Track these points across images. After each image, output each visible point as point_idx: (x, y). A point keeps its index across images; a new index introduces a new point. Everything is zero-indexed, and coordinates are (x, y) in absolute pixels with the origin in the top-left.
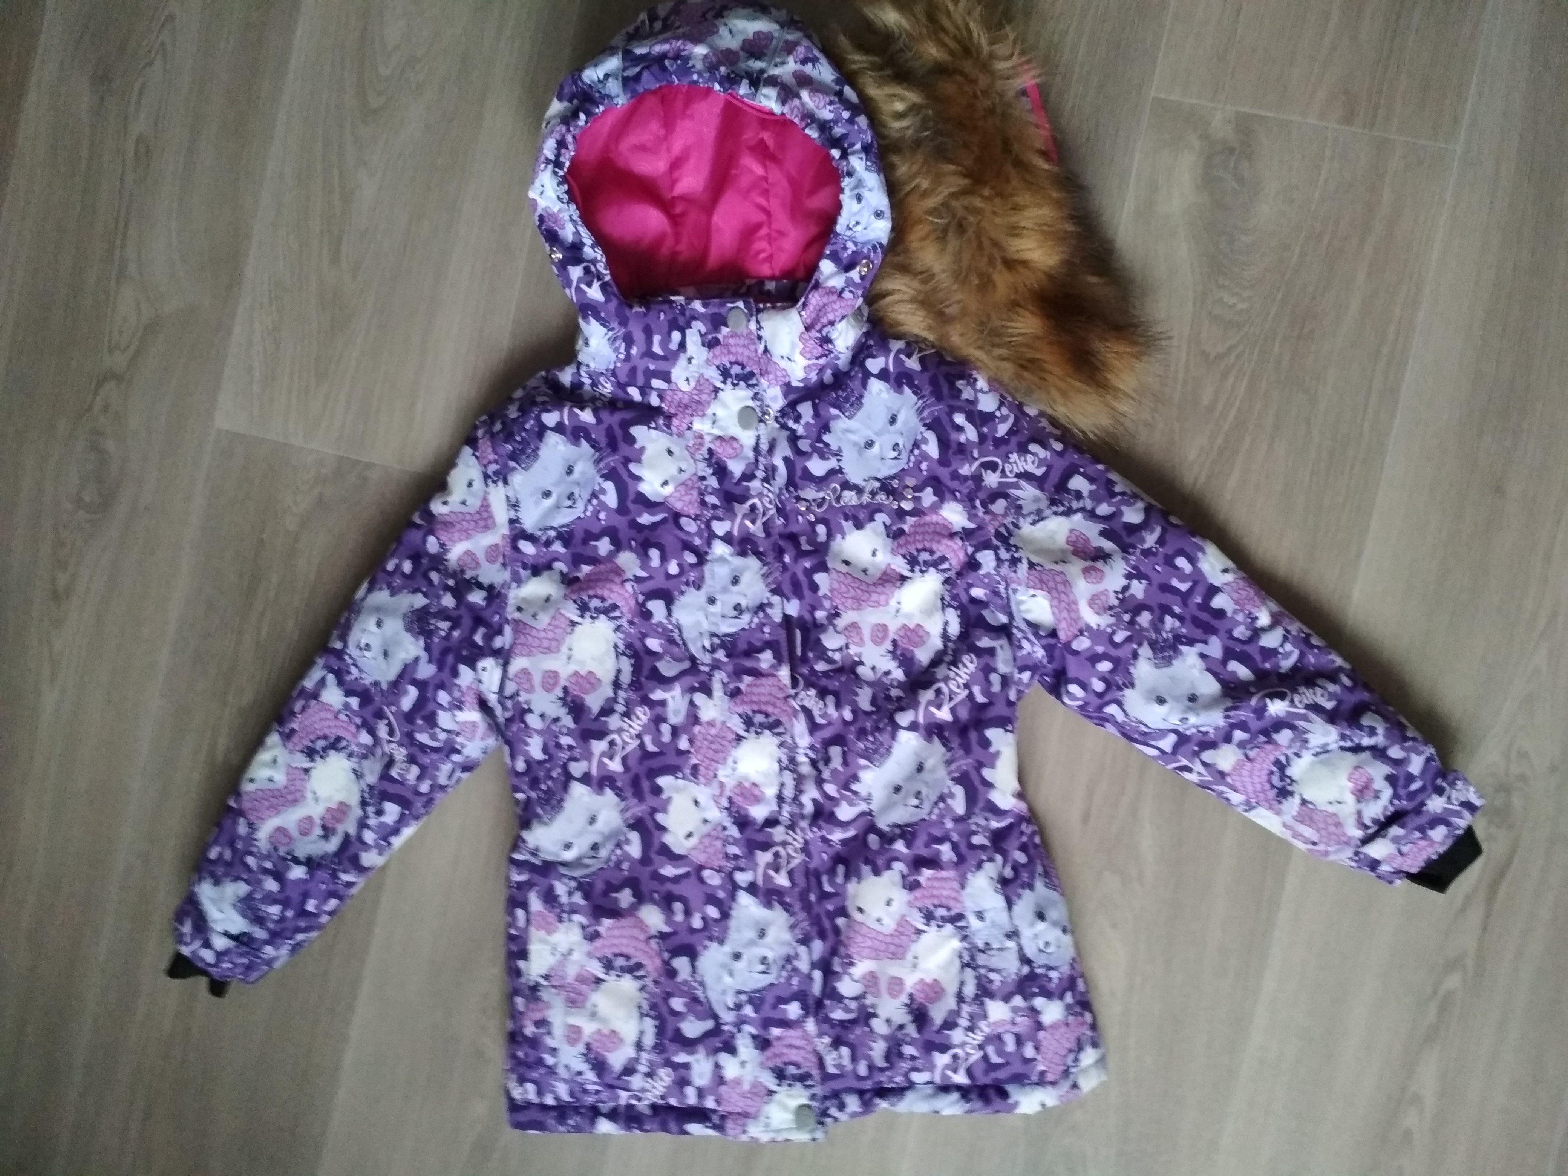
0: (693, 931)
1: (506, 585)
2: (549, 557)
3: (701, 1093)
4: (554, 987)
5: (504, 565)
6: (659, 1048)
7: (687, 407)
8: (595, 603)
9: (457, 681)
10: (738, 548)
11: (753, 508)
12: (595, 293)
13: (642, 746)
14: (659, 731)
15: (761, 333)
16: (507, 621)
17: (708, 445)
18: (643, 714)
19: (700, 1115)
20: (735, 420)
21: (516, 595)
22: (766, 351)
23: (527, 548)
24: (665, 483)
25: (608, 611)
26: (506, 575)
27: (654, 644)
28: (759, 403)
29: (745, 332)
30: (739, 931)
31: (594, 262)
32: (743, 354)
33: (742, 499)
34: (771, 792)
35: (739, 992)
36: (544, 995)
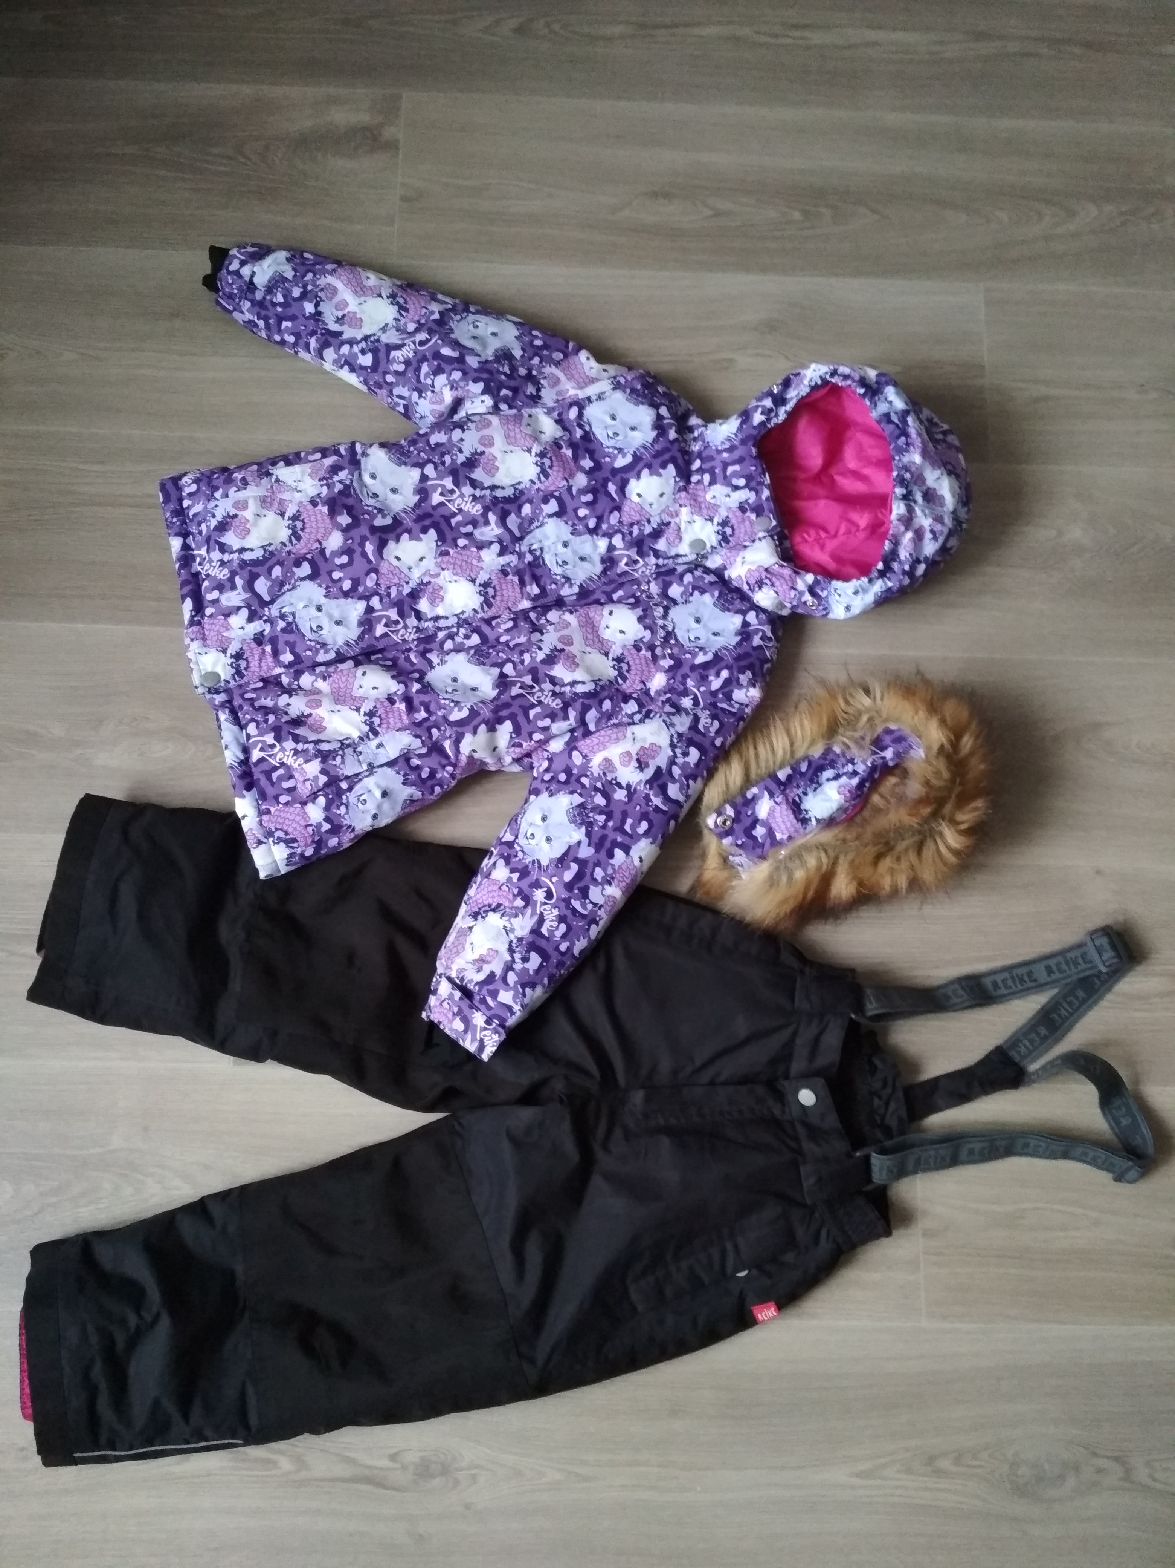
0: (330, 573)
1: (544, 406)
2: (570, 428)
3: (216, 602)
4: (272, 487)
5: (557, 401)
6: (243, 564)
7: (695, 500)
8: (547, 462)
9: (471, 383)
10: (605, 557)
11: (636, 562)
12: (758, 418)
13: (454, 515)
14: (467, 524)
15: (757, 541)
16: (519, 410)
17: (672, 521)
18: (476, 510)
19: (199, 607)
20: (693, 537)
21: (539, 412)
22: (745, 547)
23: (573, 413)
24: (639, 495)
25: (544, 473)
26: (551, 404)
27: (527, 509)
28: (710, 551)
29: (756, 531)
30: (338, 606)
31: (777, 415)
32: (741, 533)
33: (641, 553)
34: (440, 611)
35: (293, 614)
36: (265, 480)
